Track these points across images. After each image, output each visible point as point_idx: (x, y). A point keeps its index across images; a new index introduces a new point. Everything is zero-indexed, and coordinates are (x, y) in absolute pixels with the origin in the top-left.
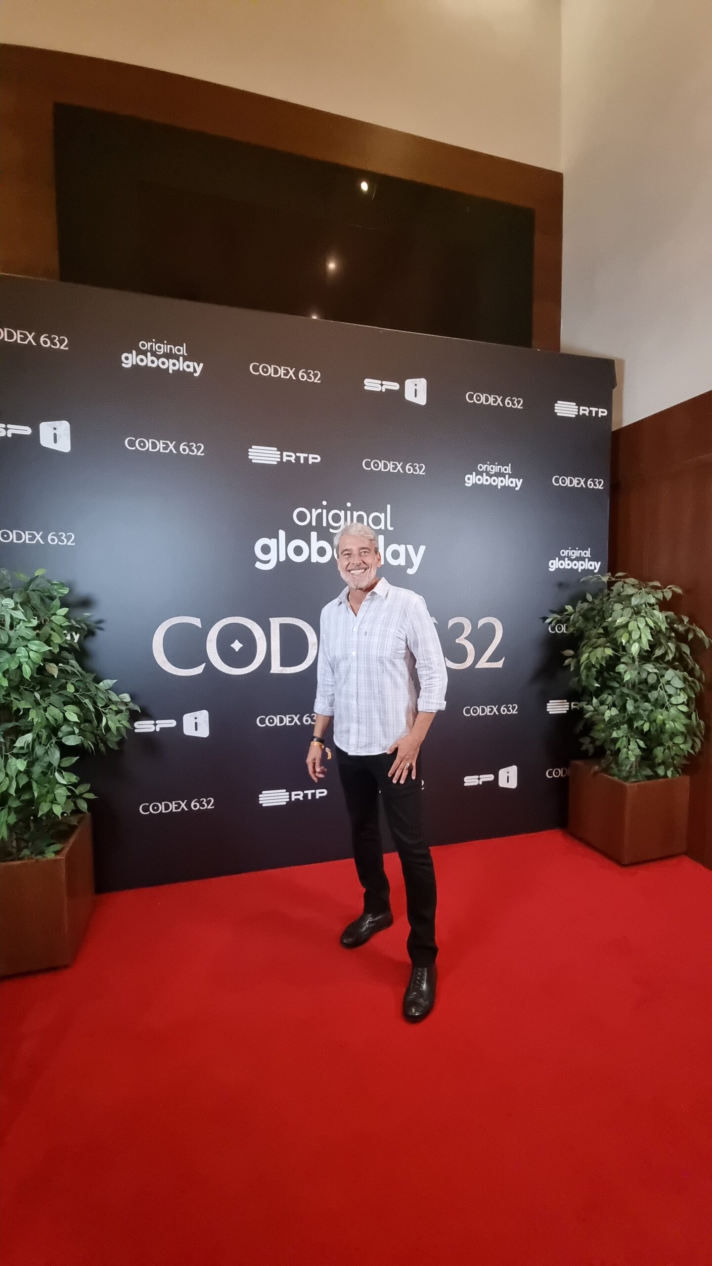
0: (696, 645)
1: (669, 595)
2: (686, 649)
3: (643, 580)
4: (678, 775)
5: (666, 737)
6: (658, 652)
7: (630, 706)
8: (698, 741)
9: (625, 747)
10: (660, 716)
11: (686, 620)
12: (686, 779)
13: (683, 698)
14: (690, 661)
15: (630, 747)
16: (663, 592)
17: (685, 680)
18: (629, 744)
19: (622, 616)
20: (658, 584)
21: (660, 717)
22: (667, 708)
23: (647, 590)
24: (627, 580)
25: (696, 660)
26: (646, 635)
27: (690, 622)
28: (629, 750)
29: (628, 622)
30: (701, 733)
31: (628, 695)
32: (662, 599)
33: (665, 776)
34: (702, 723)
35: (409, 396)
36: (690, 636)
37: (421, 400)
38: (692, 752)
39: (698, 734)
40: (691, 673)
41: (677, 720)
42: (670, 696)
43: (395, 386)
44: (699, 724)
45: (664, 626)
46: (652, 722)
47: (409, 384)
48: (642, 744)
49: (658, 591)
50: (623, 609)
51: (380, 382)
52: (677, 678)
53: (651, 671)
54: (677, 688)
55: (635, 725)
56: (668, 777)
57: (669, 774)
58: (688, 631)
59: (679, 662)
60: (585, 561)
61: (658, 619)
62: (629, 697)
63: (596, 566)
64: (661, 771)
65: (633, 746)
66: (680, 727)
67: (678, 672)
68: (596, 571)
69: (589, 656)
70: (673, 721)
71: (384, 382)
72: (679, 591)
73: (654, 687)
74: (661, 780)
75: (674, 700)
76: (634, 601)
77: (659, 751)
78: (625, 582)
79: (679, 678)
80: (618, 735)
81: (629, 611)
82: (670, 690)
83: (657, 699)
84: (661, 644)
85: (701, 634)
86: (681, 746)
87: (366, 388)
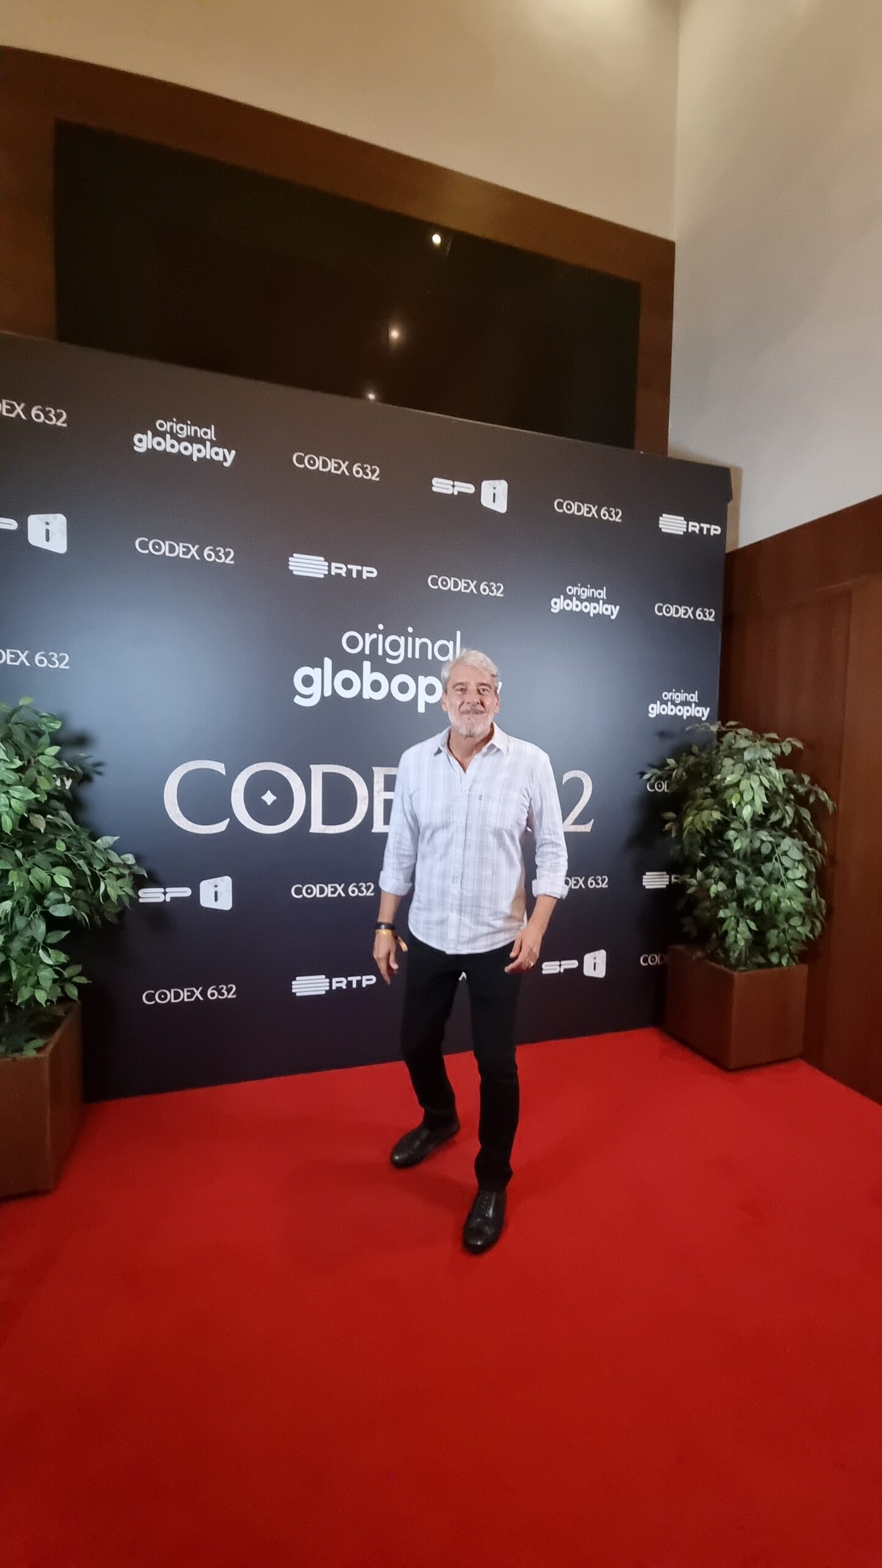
0: (818, 810)
1: (788, 750)
2: (806, 814)
3: (758, 731)
4: (794, 964)
5: (781, 917)
6: (774, 817)
7: (740, 881)
8: (818, 924)
9: (733, 929)
10: (775, 892)
11: (807, 779)
12: (804, 968)
13: (801, 872)
14: (811, 829)
15: (739, 929)
16: (781, 746)
17: (804, 851)
18: (738, 926)
19: (733, 773)
20: (774, 736)
21: (775, 894)
22: (782, 884)
23: (763, 743)
24: (739, 731)
25: (818, 828)
26: (760, 797)
27: (812, 783)
28: (738, 932)
29: (739, 781)
30: (822, 914)
31: (737, 867)
32: (779, 754)
33: (780, 964)
34: (823, 901)
35: (486, 501)
36: (812, 799)
37: (501, 506)
38: (811, 936)
39: (820, 916)
40: (812, 842)
41: (793, 897)
42: (786, 869)
43: (469, 489)
44: (819, 904)
45: (781, 787)
46: (766, 899)
47: (487, 486)
48: (753, 926)
49: (775, 744)
50: (734, 765)
51: (451, 482)
52: (795, 848)
53: (764, 839)
54: (795, 860)
55: (746, 903)
56: (783, 966)
57: (784, 962)
58: (808, 793)
59: (798, 830)
60: (691, 706)
61: (775, 777)
62: (739, 870)
63: (704, 713)
64: (774, 959)
65: (742, 927)
66: (797, 906)
67: (796, 841)
68: (704, 719)
69: (693, 820)
70: (790, 899)
71: (456, 483)
72: (799, 745)
73: (768, 858)
74: (776, 968)
75: (790, 874)
76: (747, 756)
77: (773, 936)
78: (737, 733)
79: (798, 849)
80: (725, 915)
81: (740, 767)
82: (787, 862)
83: (771, 873)
84: (777, 808)
85: (824, 796)
86: (799, 929)
87: (434, 489)
